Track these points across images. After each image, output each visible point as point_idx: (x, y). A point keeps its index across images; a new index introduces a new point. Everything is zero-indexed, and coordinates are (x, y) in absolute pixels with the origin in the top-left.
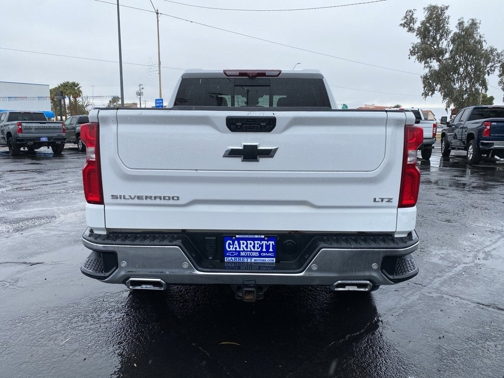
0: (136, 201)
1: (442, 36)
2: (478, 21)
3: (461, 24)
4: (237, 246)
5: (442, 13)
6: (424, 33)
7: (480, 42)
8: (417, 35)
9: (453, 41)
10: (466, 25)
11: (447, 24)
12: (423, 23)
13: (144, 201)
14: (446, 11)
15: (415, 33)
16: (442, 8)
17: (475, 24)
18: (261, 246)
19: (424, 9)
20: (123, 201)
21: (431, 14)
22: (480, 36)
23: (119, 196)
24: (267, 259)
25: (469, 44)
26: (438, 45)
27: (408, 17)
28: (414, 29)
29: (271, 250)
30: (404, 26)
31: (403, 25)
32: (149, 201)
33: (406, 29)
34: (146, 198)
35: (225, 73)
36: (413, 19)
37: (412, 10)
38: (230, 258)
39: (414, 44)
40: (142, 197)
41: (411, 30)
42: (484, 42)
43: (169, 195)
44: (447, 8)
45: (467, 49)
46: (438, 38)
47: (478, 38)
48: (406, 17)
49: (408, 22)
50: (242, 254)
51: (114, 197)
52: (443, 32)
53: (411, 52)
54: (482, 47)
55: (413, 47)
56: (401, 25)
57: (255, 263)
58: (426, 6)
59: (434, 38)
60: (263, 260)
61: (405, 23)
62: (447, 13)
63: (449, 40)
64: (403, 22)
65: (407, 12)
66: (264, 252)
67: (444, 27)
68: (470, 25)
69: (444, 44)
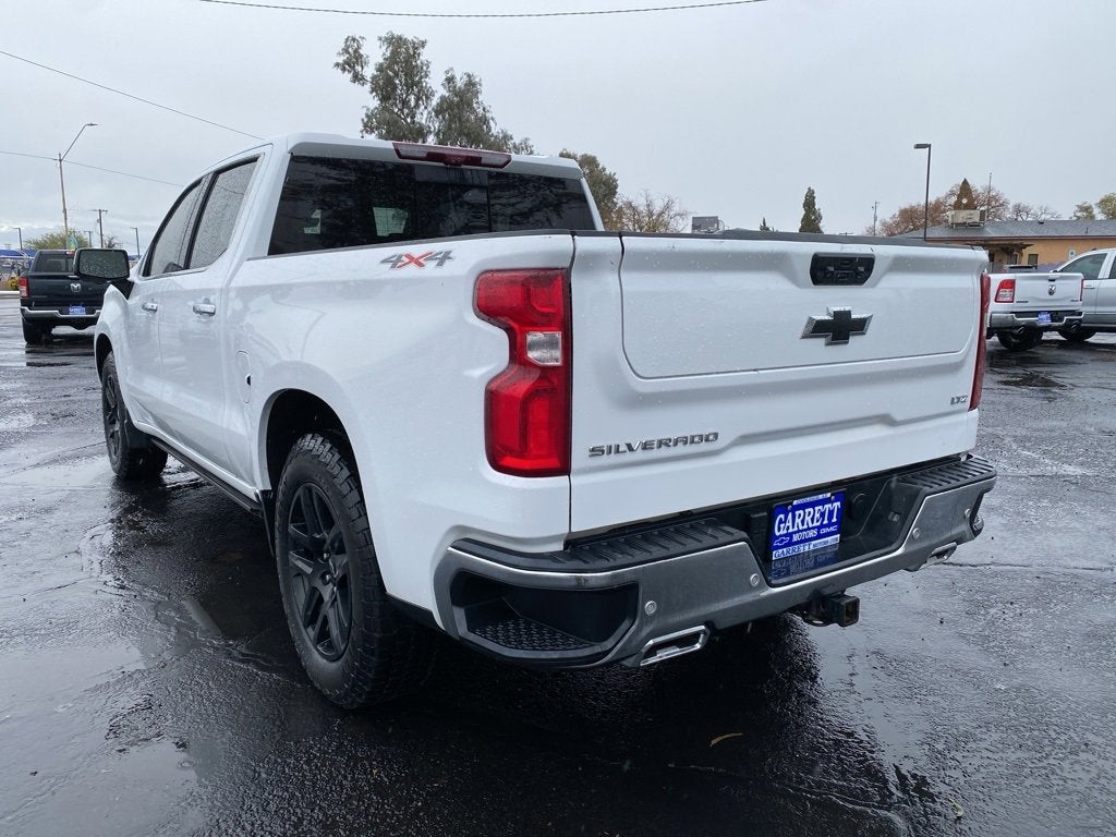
0: (640, 455)
1: (418, 99)
2: (477, 80)
3: (450, 80)
4: (790, 524)
5: (415, 53)
6: (384, 88)
7: (485, 120)
8: (372, 92)
9: (439, 111)
10: (460, 83)
11: (427, 76)
12: (380, 68)
13: (655, 453)
14: (421, 50)
15: (368, 87)
16: (414, 43)
17: (474, 85)
18: (822, 515)
19: (380, 39)
20: (613, 459)
21: (395, 54)
22: (484, 109)
23: (605, 449)
24: (829, 539)
25: (467, 120)
26: (413, 117)
27: (350, 50)
28: (363, 78)
29: (834, 520)
30: (344, 69)
31: (343, 67)
32: (664, 452)
33: (348, 76)
34: (661, 444)
35: (397, 151)
36: (361, 56)
37: (357, 37)
38: (780, 551)
39: (368, 109)
40: (651, 443)
41: (357, 78)
42: (491, 121)
43: (700, 433)
44: (423, 44)
45: (466, 131)
46: (413, 103)
47: (480, 111)
48: (346, 51)
49: (352, 61)
50: (796, 538)
51: (596, 452)
52: (419, 92)
53: (365, 125)
54: (489, 129)
55: (367, 116)
56: (337, 65)
57: (814, 551)
58: (384, 35)
59: (405, 103)
60: (825, 542)
61: (346, 62)
62: (425, 55)
63: (430, 109)
64: (341, 60)
65: (347, 40)
66: (825, 526)
67: (420, 82)
68: (466, 85)
69: (423, 117)
